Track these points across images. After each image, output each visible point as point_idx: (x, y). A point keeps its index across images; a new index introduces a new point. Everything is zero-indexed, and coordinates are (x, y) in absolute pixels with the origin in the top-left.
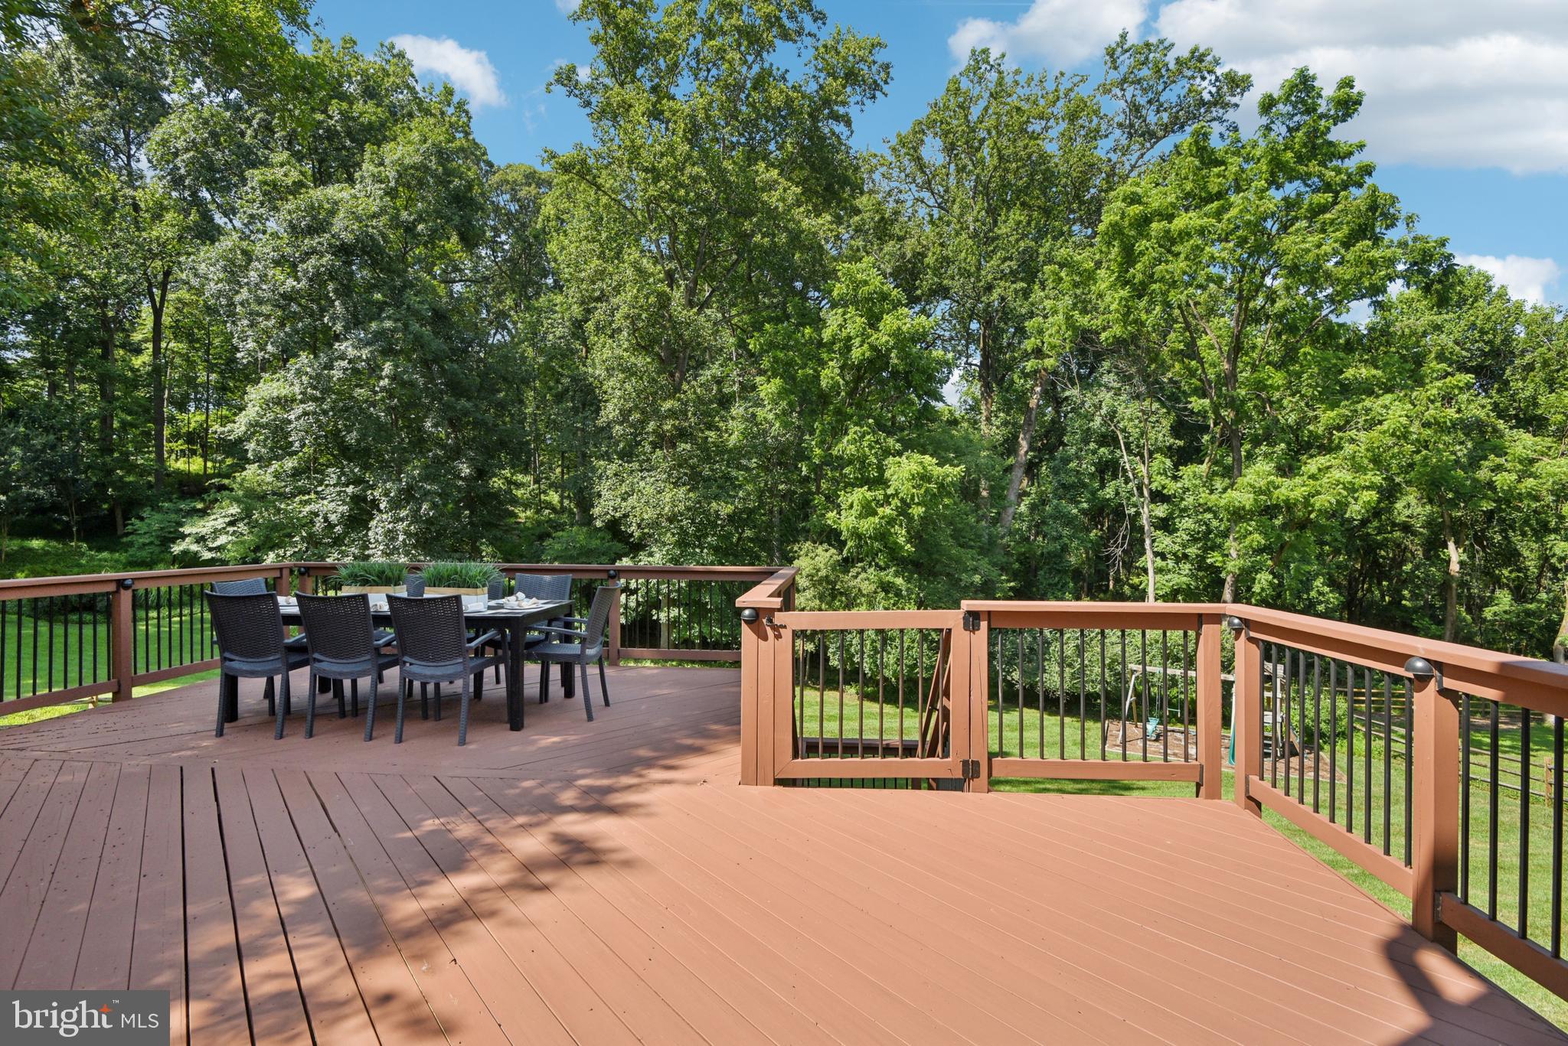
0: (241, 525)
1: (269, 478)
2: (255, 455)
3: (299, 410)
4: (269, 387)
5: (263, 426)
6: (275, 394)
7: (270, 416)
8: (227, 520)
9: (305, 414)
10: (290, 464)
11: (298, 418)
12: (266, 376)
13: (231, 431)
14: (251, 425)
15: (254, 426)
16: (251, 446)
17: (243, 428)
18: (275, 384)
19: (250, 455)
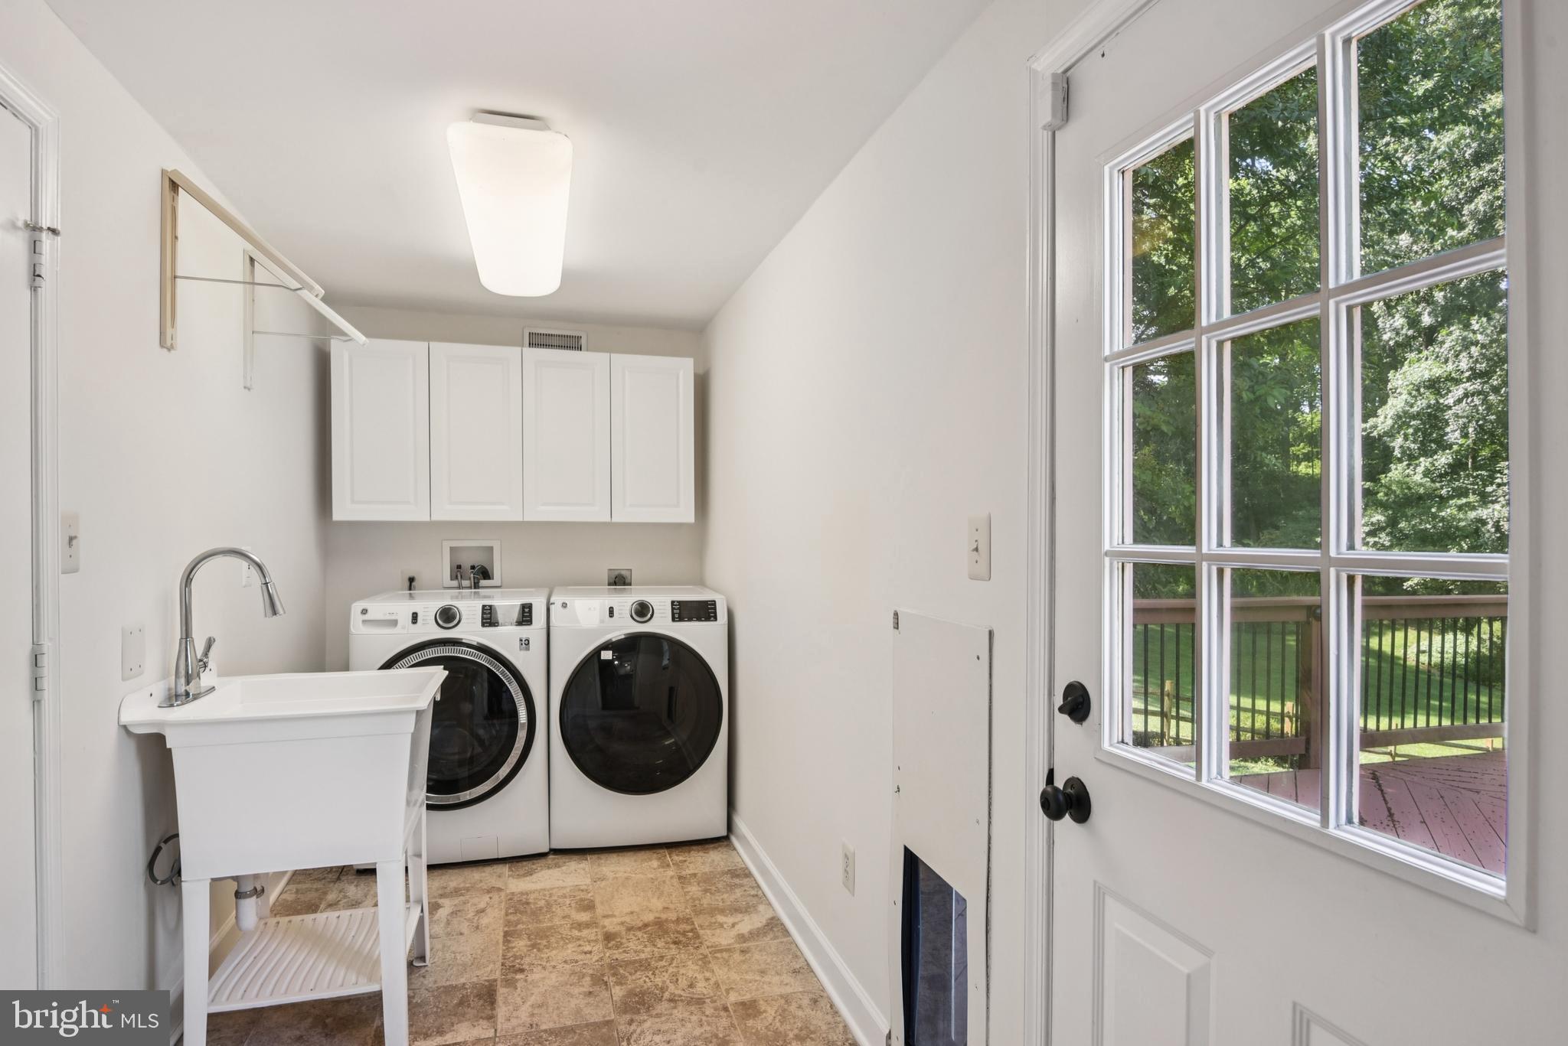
0: (1383, 535)
1: (1418, 478)
2: (1403, 453)
3: (1458, 391)
4: (1418, 368)
5: (1414, 417)
6: (1427, 376)
7: (1421, 403)
8: (1367, 529)
9: (1466, 395)
10: (1443, 459)
11: (1459, 401)
12: (1412, 356)
13: (1375, 427)
14: (1399, 417)
15: (1402, 420)
16: (1398, 442)
17: (1390, 422)
18: (1424, 364)
19: (1397, 453)
